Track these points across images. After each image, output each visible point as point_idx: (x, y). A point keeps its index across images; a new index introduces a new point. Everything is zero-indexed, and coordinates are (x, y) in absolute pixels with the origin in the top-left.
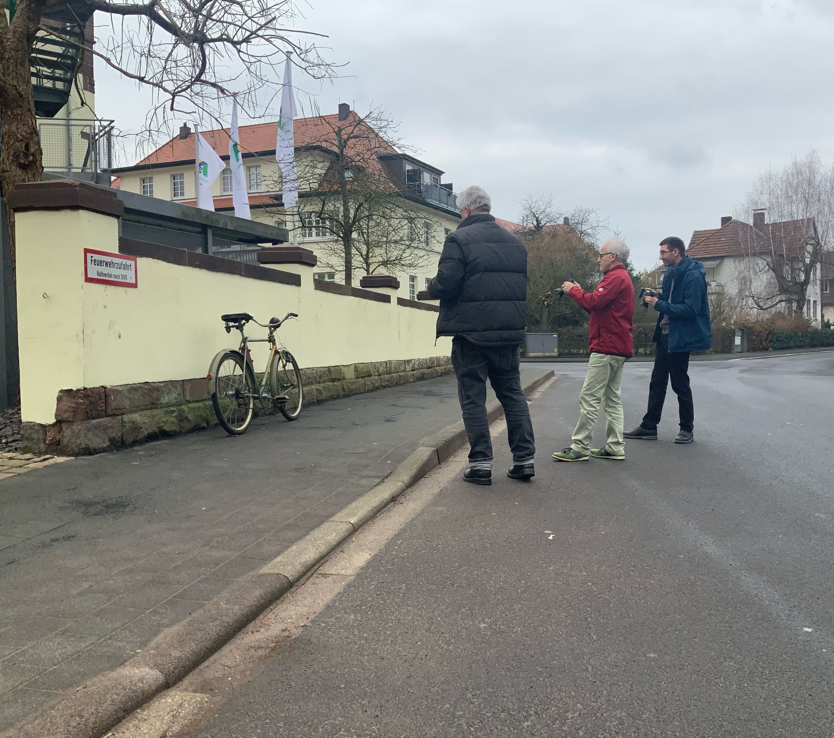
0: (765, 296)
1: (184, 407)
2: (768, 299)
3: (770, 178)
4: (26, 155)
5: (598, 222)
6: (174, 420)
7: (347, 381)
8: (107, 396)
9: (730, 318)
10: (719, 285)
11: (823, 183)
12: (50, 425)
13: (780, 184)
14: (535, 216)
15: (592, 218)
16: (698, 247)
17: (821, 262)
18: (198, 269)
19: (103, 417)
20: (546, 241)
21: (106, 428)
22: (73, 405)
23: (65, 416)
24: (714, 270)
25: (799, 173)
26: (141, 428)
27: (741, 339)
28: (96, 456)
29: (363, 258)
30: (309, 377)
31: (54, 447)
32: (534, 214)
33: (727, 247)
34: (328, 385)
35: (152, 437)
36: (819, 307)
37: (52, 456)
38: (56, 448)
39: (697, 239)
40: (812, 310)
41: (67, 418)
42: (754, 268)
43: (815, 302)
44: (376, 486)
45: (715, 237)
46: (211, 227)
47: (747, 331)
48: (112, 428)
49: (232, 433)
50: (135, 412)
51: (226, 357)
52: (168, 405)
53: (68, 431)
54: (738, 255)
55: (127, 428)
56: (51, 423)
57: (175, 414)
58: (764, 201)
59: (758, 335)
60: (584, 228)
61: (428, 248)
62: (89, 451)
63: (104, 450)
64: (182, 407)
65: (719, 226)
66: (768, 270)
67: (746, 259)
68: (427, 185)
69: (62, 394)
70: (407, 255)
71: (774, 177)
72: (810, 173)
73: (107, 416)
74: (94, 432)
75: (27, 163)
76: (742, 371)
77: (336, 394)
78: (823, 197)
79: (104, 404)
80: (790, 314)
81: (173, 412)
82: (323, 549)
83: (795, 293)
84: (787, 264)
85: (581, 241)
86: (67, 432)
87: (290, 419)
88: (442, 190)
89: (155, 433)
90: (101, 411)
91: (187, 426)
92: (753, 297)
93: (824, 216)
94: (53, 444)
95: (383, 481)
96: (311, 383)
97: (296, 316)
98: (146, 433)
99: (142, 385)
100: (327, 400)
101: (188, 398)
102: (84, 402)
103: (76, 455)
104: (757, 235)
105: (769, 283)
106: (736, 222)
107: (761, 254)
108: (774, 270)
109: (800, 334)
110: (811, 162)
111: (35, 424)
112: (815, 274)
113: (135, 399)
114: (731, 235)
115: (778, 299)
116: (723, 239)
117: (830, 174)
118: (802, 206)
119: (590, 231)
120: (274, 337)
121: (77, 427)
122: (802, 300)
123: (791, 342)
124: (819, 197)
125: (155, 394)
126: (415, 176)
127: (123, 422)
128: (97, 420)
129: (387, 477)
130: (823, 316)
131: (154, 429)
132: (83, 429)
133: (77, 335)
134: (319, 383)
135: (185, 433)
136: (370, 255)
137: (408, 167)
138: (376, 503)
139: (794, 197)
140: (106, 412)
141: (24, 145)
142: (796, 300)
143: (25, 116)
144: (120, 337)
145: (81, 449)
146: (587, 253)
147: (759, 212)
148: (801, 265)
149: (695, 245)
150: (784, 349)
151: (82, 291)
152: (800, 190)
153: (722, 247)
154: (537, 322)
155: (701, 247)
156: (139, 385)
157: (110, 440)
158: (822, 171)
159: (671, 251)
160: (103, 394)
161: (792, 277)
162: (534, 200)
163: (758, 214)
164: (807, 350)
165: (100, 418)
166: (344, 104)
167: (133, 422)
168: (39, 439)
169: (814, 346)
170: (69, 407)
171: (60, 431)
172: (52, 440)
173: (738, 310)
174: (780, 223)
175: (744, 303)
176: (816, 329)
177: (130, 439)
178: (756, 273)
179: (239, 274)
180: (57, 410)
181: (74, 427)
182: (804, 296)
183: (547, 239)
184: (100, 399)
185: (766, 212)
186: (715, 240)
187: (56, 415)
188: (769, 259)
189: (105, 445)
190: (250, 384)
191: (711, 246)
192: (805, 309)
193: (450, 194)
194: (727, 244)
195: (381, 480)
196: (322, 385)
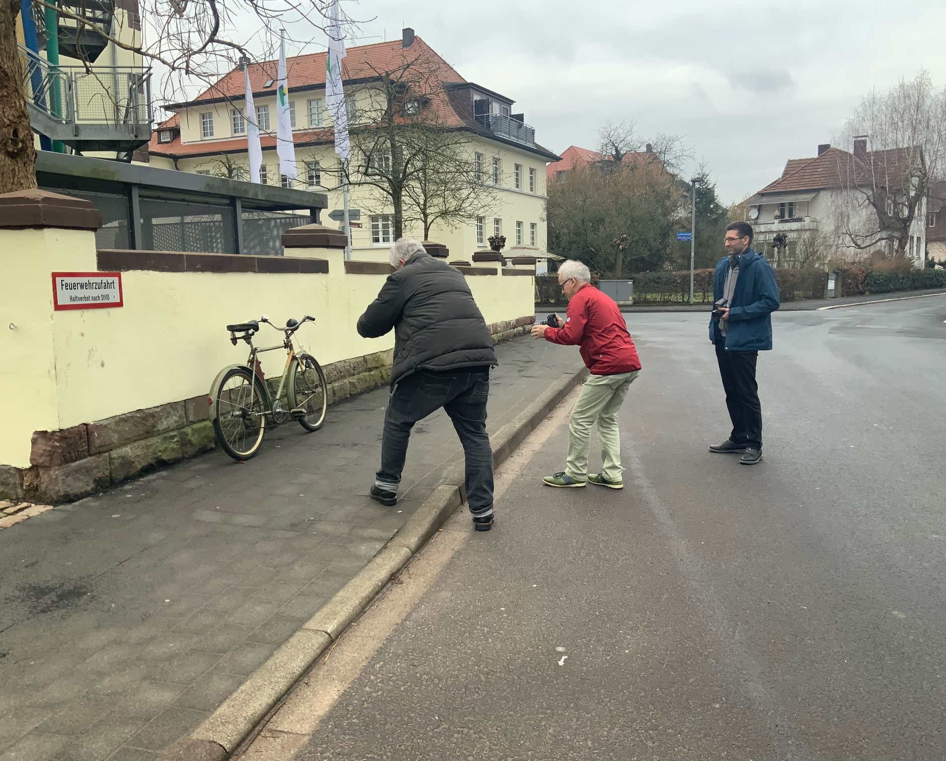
0: (863, 234)
1: (188, 430)
2: (866, 236)
3: (874, 102)
4: (15, 143)
5: (683, 151)
6: (175, 446)
7: (386, 368)
8: (90, 433)
9: (825, 257)
10: (814, 221)
11: (933, 107)
12: (26, 469)
13: (884, 108)
14: (614, 145)
15: (677, 146)
16: (791, 178)
17: (928, 196)
18: (200, 273)
19: (85, 457)
20: (624, 175)
21: (88, 470)
22: (49, 448)
23: (41, 461)
24: (808, 205)
25: (907, 96)
26: (133, 462)
27: (835, 283)
28: (77, 503)
29: (420, 209)
30: (340, 371)
31: (32, 493)
32: (613, 143)
33: (823, 179)
34: (364, 376)
35: (148, 470)
36: (923, 246)
37: (29, 504)
38: (34, 495)
39: (792, 169)
40: (915, 249)
41: (43, 463)
42: (852, 202)
43: (919, 239)
44: (375, 556)
45: (811, 167)
46: (239, 198)
47: (842, 274)
48: (98, 468)
49: (239, 459)
50: (125, 445)
51: (231, 373)
52: (166, 431)
53: (46, 476)
54: (835, 188)
55: (116, 464)
56: (27, 468)
57: (176, 439)
58: (866, 128)
59: (855, 278)
60: (667, 157)
61: (497, 186)
62: (69, 499)
63: (87, 494)
64: (185, 430)
65: (816, 155)
66: (869, 204)
67: (845, 193)
68: (496, 116)
69: (37, 436)
70: (467, 205)
71: (878, 102)
72: (919, 97)
73: (91, 455)
74: (75, 477)
75: (16, 151)
76: (833, 330)
77: (373, 384)
78: (932, 123)
79: (86, 443)
80: (891, 251)
81: (173, 437)
82: (282, 686)
83: (898, 230)
84: (889, 198)
85: (664, 172)
86: (45, 478)
87: (311, 430)
88: (511, 122)
89: (151, 465)
90: (83, 451)
91: (191, 450)
92: (850, 235)
93: (933, 144)
94: (30, 490)
95: (385, 547)
96: (344, 377)
97: (314, 319)
98: (139, 467)
99: (134, 414)
100: (362, 393)
101: (191, 418)
102: (60, 446)
103: (55, 503)
104: (857, 164)
105: (869, 219)
106: (835, 151)
107: (861, 186)
108: (874, 205)
109: (901, 276)
110: (920, 84)
111: (11, 468)
112: (919, 209)
113: (126, 431)
114: (829, 166)
115: (878, 236)
116: (820, 170)
117: (941, 98)
118: (908, 133)
119: (673, 161)
120: (290, 342)
121: (55, 472)
122: (904, 238)
123: (891, 285)
124: (928, 123)
125: (151, 421)
126: (482, 107)
127: (111, 459)
128: (78, 462)
129: (392, 538)
130: (927, 253)
131: (150, 461)
132: (61, 474)
133: (49, 371)
134: (354, 375)
135: (187, 459)
136: (428, 204)
137: (476, 97)
138: (367, 592)
139: (900, 124)
140: (89, 451)
141: (12, 131)
142: (897, 238)
143: (12, 98)
144: (103, 365)
145: (61, 496)
146: (669, 188)
147: (859, 139)
148: (905, 198)
149: (788, 176)
150: (882, 292)
151: (52, 322)
152: (906, 116)
153: (818, 179)
154: (612, 268)
155: (795, 178)
156: (129, 415)
157: (95, 481)
158: (933, 93)
159: (741, 238)
160: (85, 432)
161: (894, 212)
162: (613, 127)
163: (859, 141)
164: (909, 293)
165: (81, 458)
166: (409, 29)
167: (123, 457)
168: (15, 484)
169: (916, 288)
170: (44, 450)
171: (37, 476)
172: (29, 486)
173: (834, 248)
174: (883, 151)
175: (840, 242)
176: (919, 270)
177: (121, 475)
178: (854, 208)
179: (251, 271)
180: (33, 453)
181: (52, 472)
182: (907, 233)
183: (626, 172)
184: (81, 438)
185: (868, 141)
186: (810, 171)
187: (31, 460)
188: (870, 193)
189: (89, 489)
190: (261, 400)
191: (806, 177)
192: (907, 248)
193: (520, 126)
194: (824, 175)
195: (383, 545)
196: (356, 377)
